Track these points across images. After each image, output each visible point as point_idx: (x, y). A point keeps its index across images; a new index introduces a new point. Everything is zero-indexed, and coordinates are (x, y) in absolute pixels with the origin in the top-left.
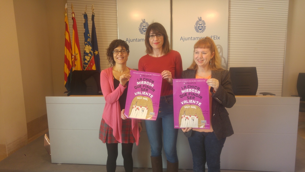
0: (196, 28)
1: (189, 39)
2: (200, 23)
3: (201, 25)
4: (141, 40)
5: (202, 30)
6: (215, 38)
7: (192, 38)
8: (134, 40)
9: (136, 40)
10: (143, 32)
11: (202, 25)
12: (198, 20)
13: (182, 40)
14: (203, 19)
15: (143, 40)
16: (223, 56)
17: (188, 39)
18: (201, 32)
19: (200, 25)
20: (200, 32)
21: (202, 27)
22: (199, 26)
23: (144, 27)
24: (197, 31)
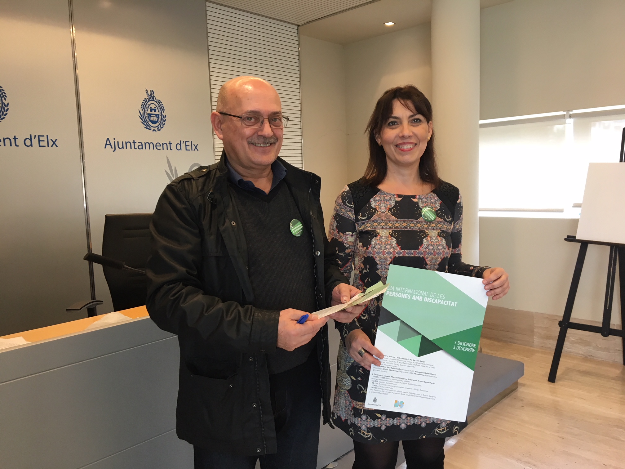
0: (142, 117)
12: (147, 97)
14: (157, 96)
20: (153, 129)
24: (147, 127)
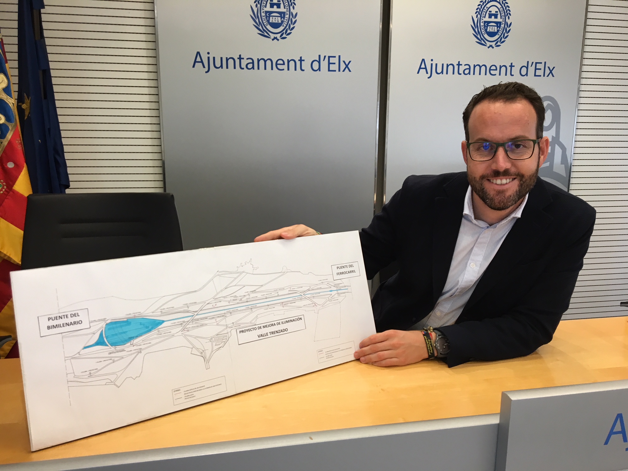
1: (451, 68)
2: (493, 10)
3: (496, 17)
4: (262, 62)
5: (497, 37)
6: (538, 73)
7: (459, 65)
8: (231, 62)
9: (237, 61)
10: (269, 27)
11: (499, 19)
13: (423, 71)
15: (269, 63)
16: (561, 140)
17: (445, 69)
18: (493, 44)
19: (493, 19)
20: (488, 44)
21: (498, 24)
22: (487, 19)
23: (275, 9)
24: (481, 42)
